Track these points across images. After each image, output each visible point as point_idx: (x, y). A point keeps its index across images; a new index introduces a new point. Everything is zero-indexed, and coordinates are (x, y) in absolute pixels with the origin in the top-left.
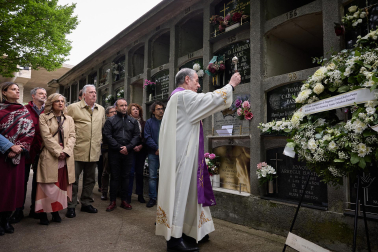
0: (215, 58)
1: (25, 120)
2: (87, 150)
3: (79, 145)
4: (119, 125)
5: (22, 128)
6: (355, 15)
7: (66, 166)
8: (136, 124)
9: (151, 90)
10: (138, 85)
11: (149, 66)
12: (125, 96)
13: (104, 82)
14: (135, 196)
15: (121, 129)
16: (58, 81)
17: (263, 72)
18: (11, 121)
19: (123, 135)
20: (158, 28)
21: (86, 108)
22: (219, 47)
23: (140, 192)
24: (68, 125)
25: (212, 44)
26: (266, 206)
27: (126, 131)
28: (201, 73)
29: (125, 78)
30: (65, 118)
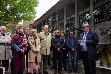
0: (96, 10)
1: (25, 39)
2: (46, 50)
3: (43, 48)
4: (57, 40)
5: (24, 42)
11: (66, 16)
12: (57, 29)
14: (63, 68)
16: (32, 25)
18: (20, 40)
19: (59, 44)
21: (45, 34)
22: (97, 5)
23: (65, 67)
24: (38, 40)
25: (94, 5)
27: (60, 42)
28: (90, 17)
29: (57, 22)
30: (37, 38)
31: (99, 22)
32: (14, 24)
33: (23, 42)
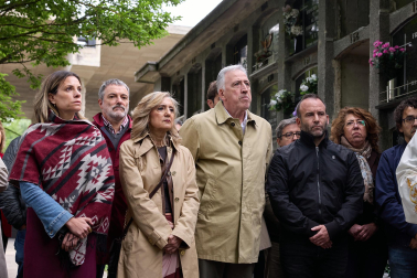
2: (233, 231)
3: (214, 220)
4: (306, 168)
5: (88, 178)
7: (179, 271)
8: (351, 166)
10: (354, 59)
11: (384, 4)
12: (322, 89)
13: (264, 58)
15: (311, 178)
16: (158, 66)
18: (65, 162)
19: (318, 193)
21: (230, 124)
24: (183, 168)
27: (326, 183)
29: (321, 43)
30: (175, 151)
32: (43, 65)
33: (82, 174)
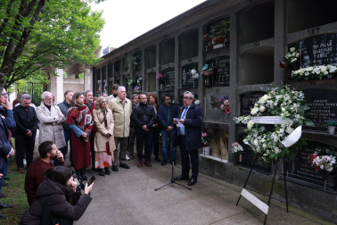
0: (206, 65)
4: (142, 112)
6: (293, 54)
9: (162, 81)
11: (160, 63)
12: (143, 83)
13: (126, 69)
14: (153, 156)
17: (237, 81)
20: (166, 36)
21: (120, 102)
22: (209, 57)
23: (156, 154)
25: (205, 54)
26: (237, 169)
28: (197, 76)
29: (143, 68)
30: (107, 111)
31: (210, 86)
